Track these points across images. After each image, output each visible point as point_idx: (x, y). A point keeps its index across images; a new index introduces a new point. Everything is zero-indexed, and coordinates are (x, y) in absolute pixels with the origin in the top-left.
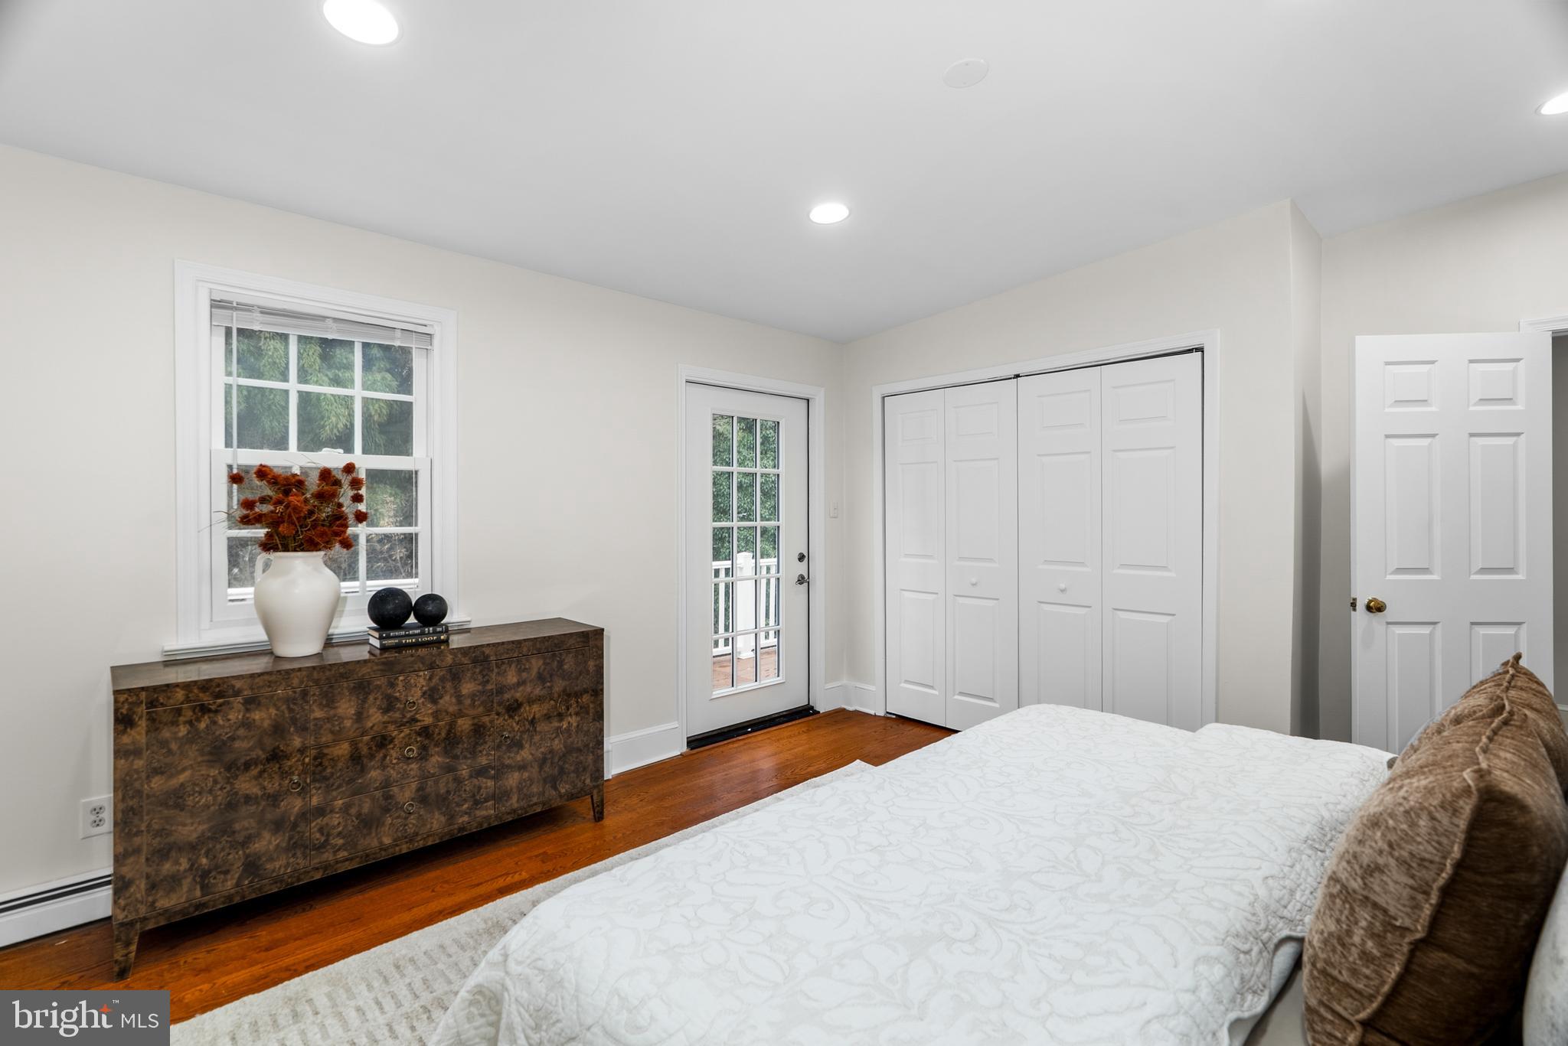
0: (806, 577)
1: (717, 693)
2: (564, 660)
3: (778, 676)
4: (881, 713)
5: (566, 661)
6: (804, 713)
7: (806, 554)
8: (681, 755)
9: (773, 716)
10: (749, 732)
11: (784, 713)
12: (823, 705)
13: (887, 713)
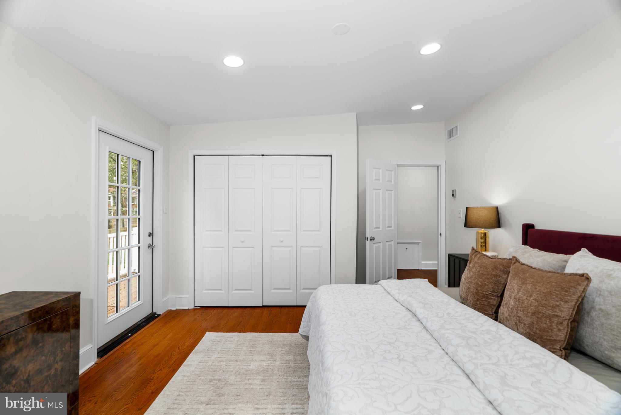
0: (152, 245)
1: (110, 319)
2: (53, 322)
3: (139, 300)
4: (192, 307)
5: (54, 322)
6: (152, 317)
7: (152, 233)
8: (95, 364)
9: (139, 323)
10: (130, 336)
11: (144, 320)
12: (160, 310)
13: (195, 306)
